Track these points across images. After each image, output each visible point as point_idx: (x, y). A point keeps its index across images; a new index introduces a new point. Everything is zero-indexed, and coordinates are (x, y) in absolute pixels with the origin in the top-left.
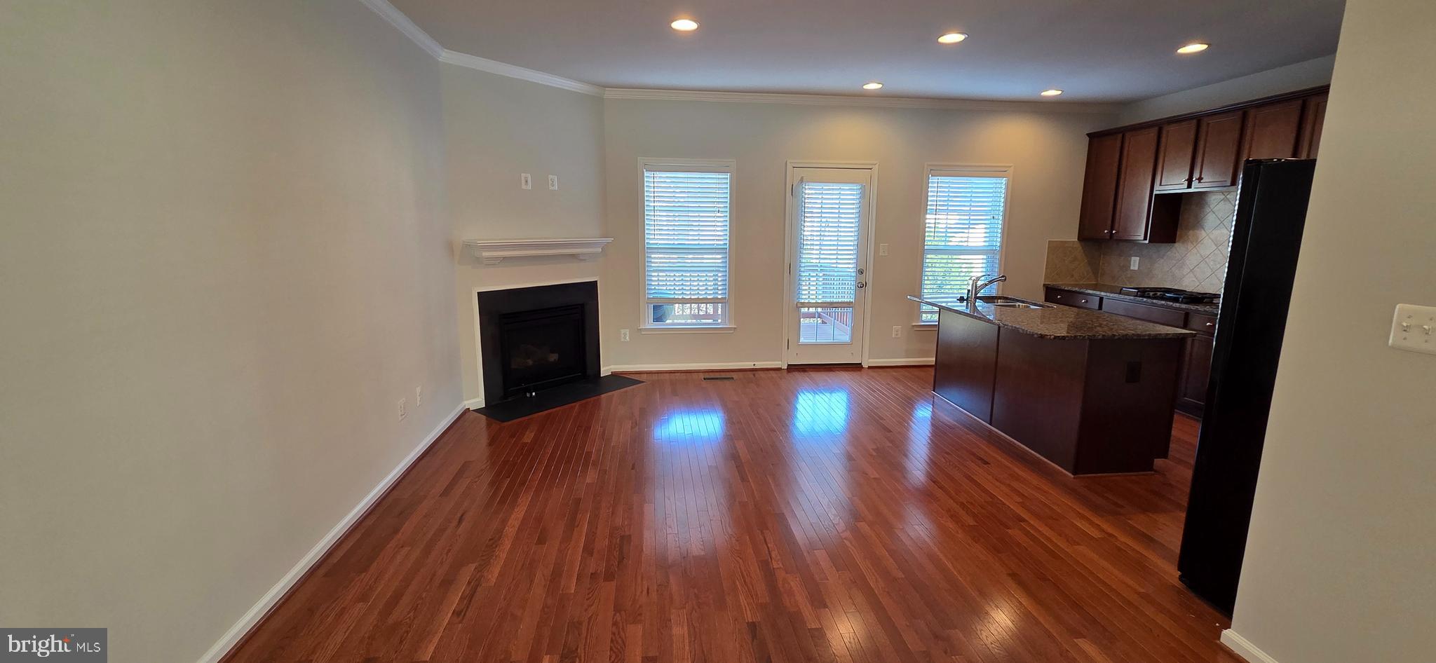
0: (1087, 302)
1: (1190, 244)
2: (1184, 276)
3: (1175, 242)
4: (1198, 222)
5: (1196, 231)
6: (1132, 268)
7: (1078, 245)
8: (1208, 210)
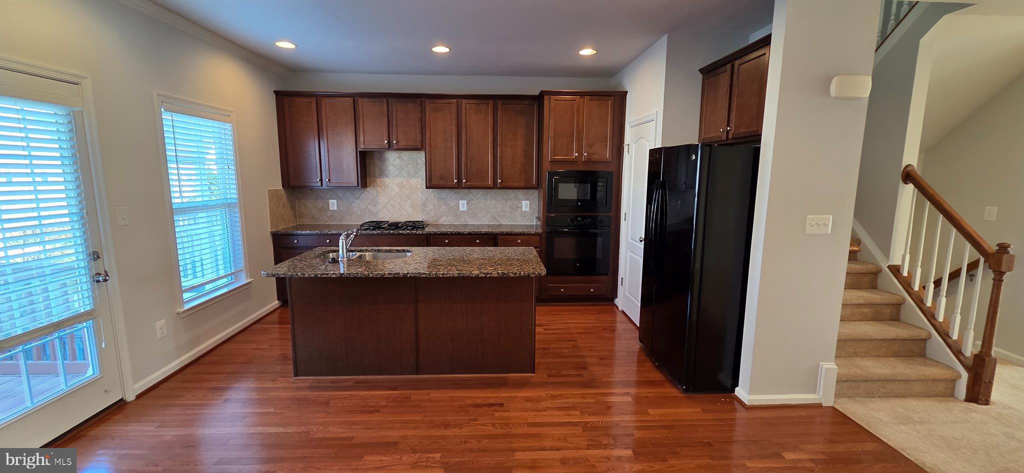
0: (298, 241)
1: (379, 188)
2: (379, 211)
3: (367, 187)
4: (383, 173)
5: (382, 179)
6: (331, 209)
7: (283, 192)
8: (387, 164)
